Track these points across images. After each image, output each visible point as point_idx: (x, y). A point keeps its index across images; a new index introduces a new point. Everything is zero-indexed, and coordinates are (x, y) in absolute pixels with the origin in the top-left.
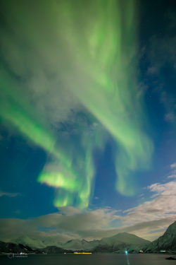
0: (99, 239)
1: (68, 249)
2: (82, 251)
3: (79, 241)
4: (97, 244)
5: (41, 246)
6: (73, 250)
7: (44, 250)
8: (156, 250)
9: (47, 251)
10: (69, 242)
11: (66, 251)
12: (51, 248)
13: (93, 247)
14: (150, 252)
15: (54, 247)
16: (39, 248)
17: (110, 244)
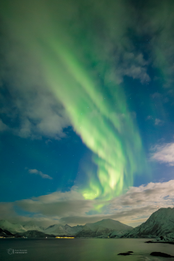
0: (83, 225)
1: (49, 234)
2: (64, 236)
3: (62, 226)
4: (81, 229)
5: (22, 230)
6: (55, 234)
7: (24, 234)
8: (138, 235)
9: (28, 235)
10: (51, 227)
11: (48, 236)
12: (31, 232)
13: (76, 232)
14: (132, 236)
15: (36, 231)
16: (20, 232)
17: (93, 229)
